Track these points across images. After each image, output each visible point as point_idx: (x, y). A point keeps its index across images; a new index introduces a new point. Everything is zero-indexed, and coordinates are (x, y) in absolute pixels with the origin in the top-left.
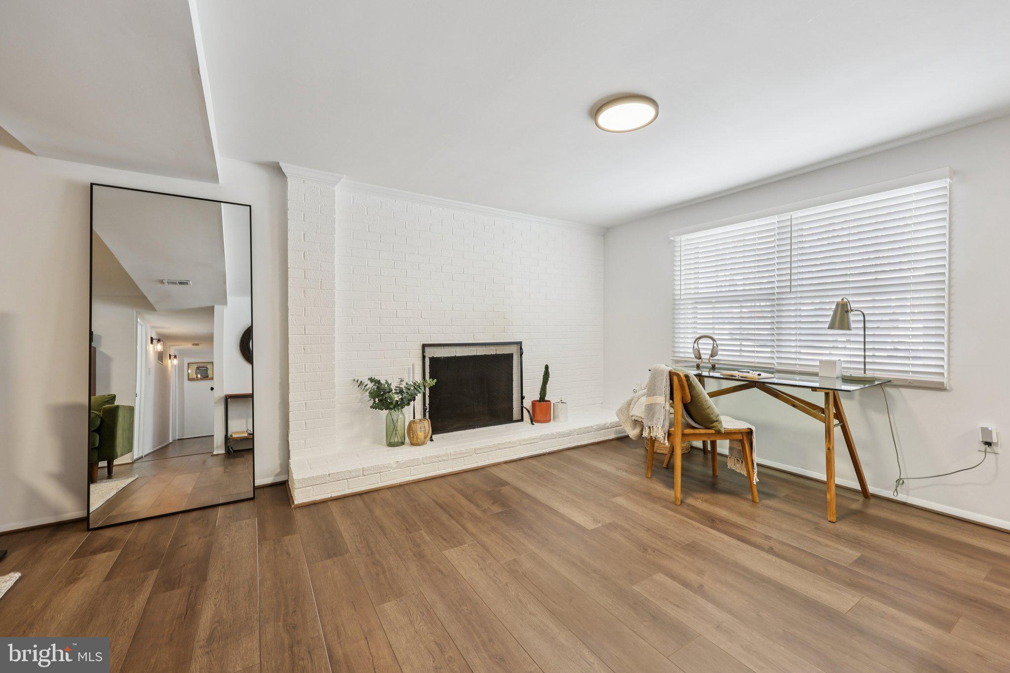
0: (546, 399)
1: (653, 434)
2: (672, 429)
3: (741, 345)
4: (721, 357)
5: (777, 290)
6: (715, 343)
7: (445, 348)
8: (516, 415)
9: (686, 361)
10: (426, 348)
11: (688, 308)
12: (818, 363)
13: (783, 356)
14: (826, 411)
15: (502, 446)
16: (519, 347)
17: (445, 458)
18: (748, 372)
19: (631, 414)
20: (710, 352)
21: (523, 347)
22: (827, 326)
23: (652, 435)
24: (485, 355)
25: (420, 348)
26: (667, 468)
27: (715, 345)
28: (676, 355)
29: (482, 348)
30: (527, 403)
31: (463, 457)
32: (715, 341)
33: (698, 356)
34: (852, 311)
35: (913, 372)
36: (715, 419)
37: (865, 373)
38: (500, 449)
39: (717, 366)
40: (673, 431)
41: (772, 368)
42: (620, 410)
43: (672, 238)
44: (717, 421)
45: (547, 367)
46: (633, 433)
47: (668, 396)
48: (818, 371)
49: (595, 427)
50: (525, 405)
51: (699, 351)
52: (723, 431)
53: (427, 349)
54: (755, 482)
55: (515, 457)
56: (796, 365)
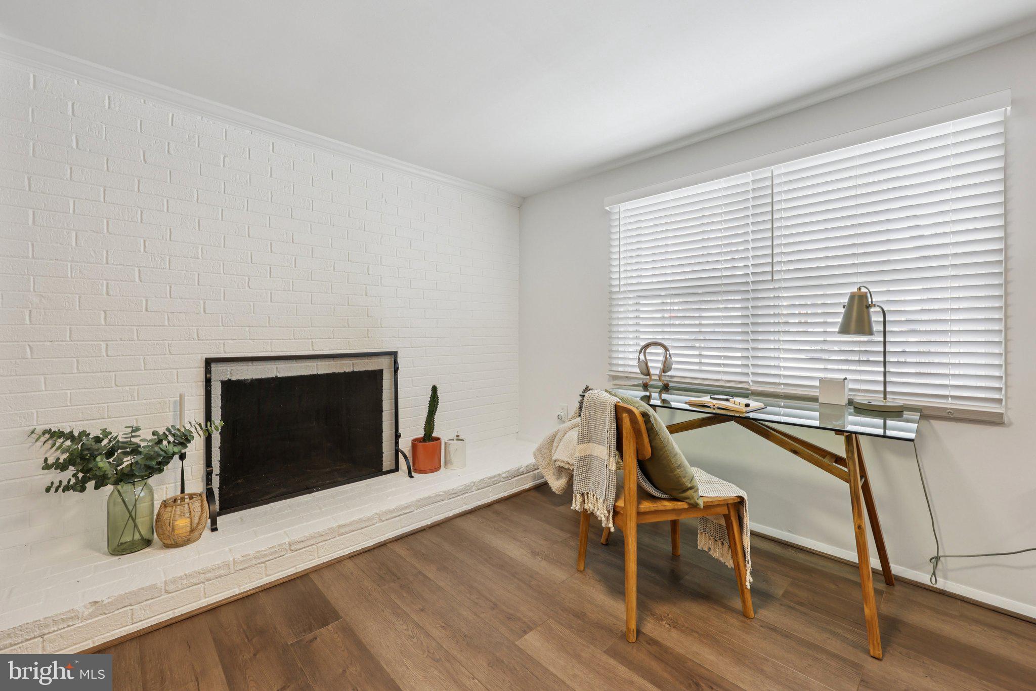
0: (434, 435)
1: (589, 506)
2: (621, 503)
3: (700, 356)
4: (677, 372)
5: (751, 279)
6: (668, 352)
7: (255, 363)
8: (387, 461)
9: (627, 377)
10: (213, 365)
11: (629, 304)
12: (817, 383)
13: (760, 371)
14: (850, 463)
15: (347, 529)
16: (393, 359)
17: (222, 572)
18: (727, 400)
19: (554, 458)
20: (660, 365)
21: (399, 360)
22: (837, 330)
23: (586, 507)
24: (334, 374)
25: (203, 365)
26: (607, 545)
27: (668, 356)
28: (614, 369)
29: (327, 363)
30: (405, 445)
31: (263, 563)
32: (668, 351)
33: (645, 371)
34: (874, 306)
35: (953, 397)
36: (689, 485)
37: (885, 398)
38: (342, 534)
39: (671, 384)
40: (622, 507)
41: (747, 389)
42: (540, 450)
43: (607, 208)
44: (691, 488)
45: (434, 389)
46: (557, 484)
47: (614, 447)
48: (818, 394)
49: (504, 475)
50: (401, 447)
51: (646, 364)
52: (701, 503)
53: (214, 367)
54: (748, 584)
55: (370, 543)
56: (779, 384)
